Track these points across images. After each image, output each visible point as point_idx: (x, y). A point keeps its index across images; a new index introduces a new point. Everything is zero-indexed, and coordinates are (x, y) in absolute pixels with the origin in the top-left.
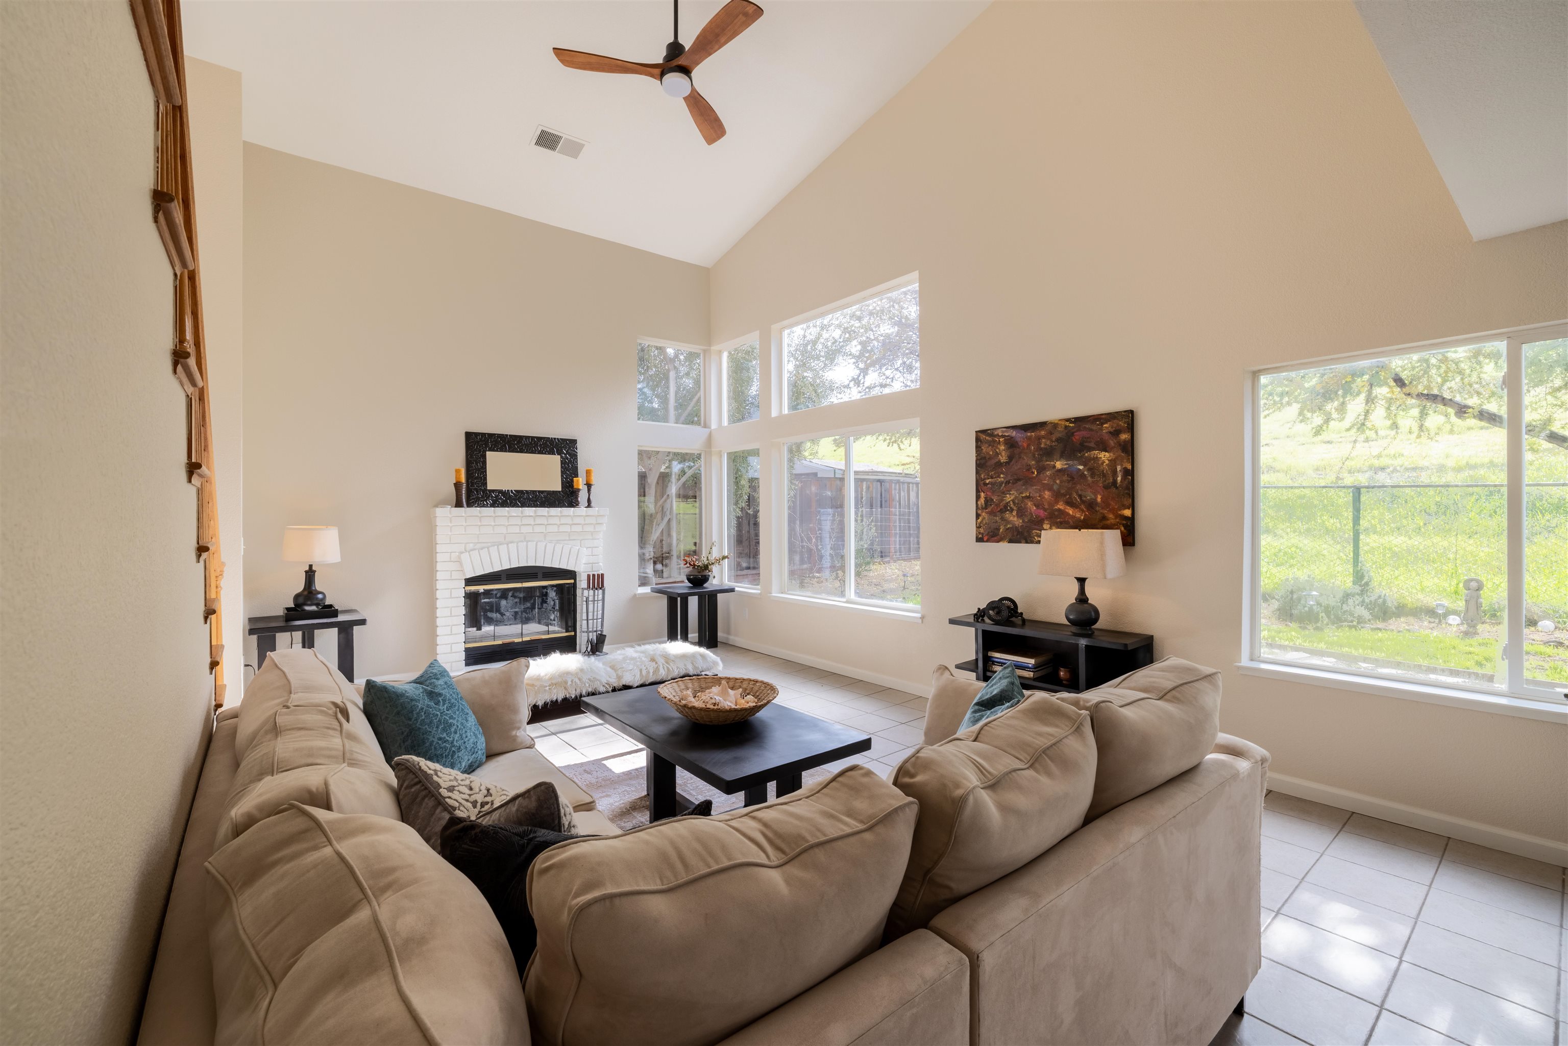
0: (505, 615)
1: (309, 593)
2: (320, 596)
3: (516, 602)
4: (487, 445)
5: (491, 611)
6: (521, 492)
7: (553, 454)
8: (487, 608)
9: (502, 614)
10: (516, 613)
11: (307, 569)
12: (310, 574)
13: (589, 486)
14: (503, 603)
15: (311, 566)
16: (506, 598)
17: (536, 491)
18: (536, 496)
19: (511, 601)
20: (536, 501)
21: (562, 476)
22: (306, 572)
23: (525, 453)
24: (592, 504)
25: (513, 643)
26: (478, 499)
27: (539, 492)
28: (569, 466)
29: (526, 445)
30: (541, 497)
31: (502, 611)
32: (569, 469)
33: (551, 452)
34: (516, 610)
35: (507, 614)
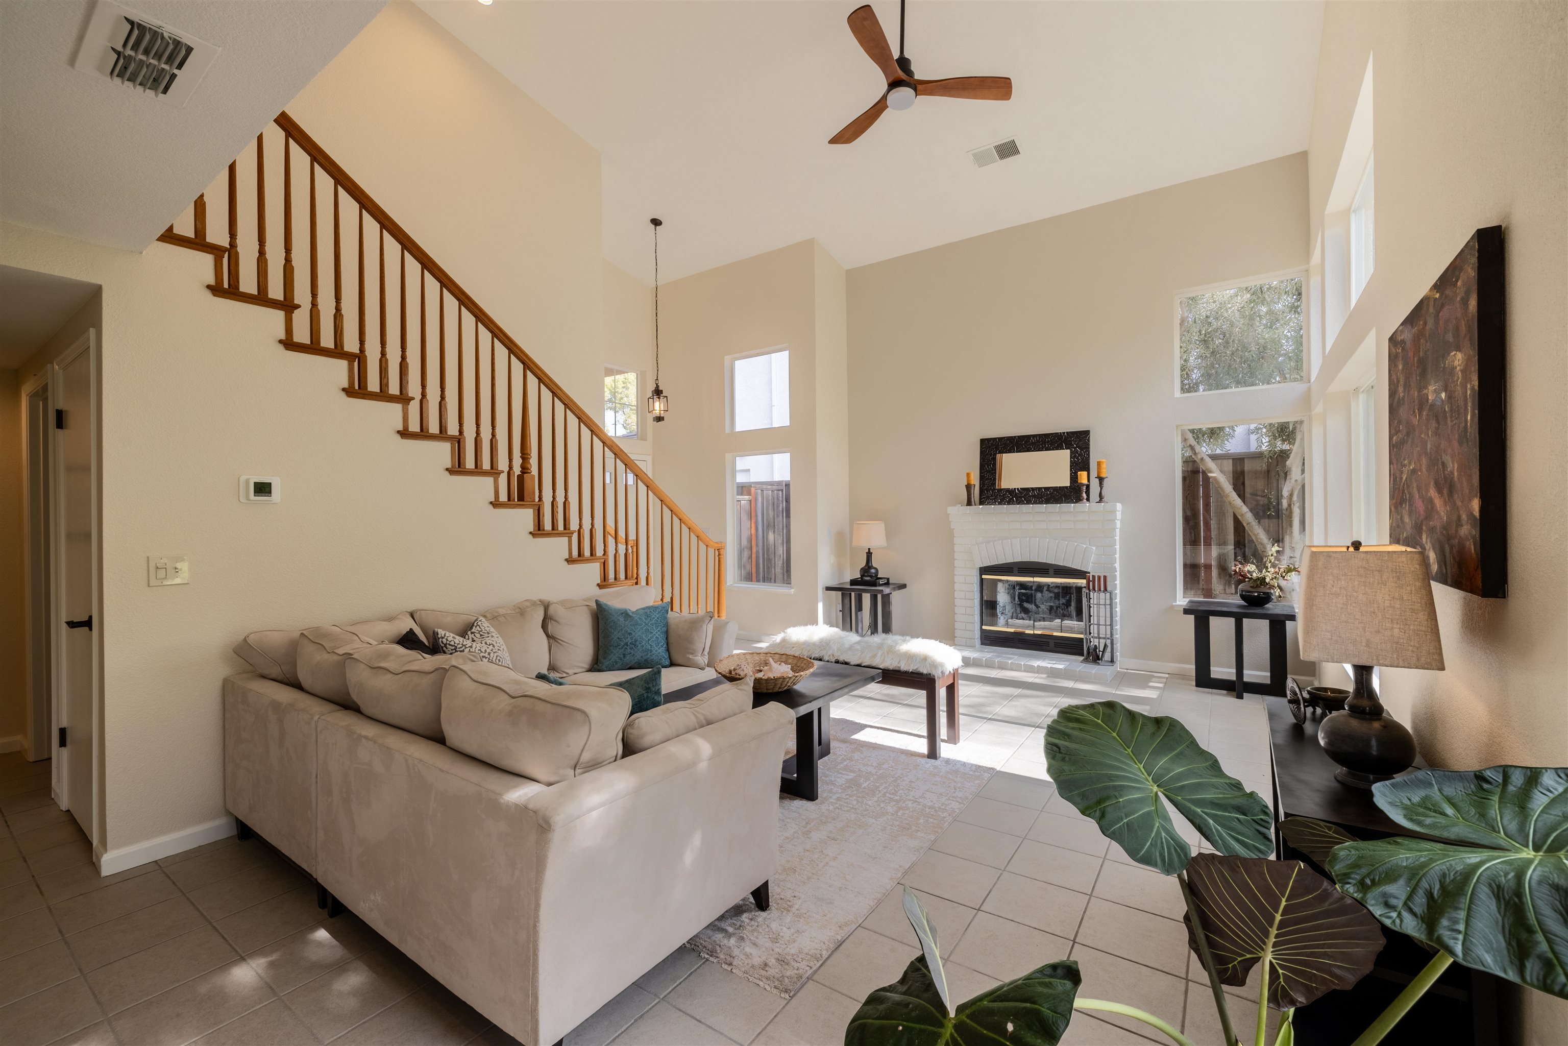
0: (1040, 607)
1: (868, 568)
2: (873, 571)
3: (1051, 597)
4: (997, 448)
5: (1027, 602)
6: (1027, 490)
7: (1062, 448)
8: (1024, 598)
9: (1038, 607)
10: (1051, 607)
11: (867, 551)
12: (869, 554)
13: (1101, 480)
14: (1039, 595)
15: (869, 549)
16: (1042, 592)
17: (1041, 488)
18: (1041, 493)
19: (1047, 594)
20: (1041, 498)
21: (1071, 470)
22: (867, 553)
23: (1033, 451)
24: (1105, 499)
25: (1023, 633)
26: (988, 498)
27: (1045, 488)
28: (1079, 460)
29: (1033, 444)
30: (1047, 494)
31: (1038, 603)
32: (1080, 463)
33: (1059, 447)
34: (1052, 604)
35: (1043, 607)
